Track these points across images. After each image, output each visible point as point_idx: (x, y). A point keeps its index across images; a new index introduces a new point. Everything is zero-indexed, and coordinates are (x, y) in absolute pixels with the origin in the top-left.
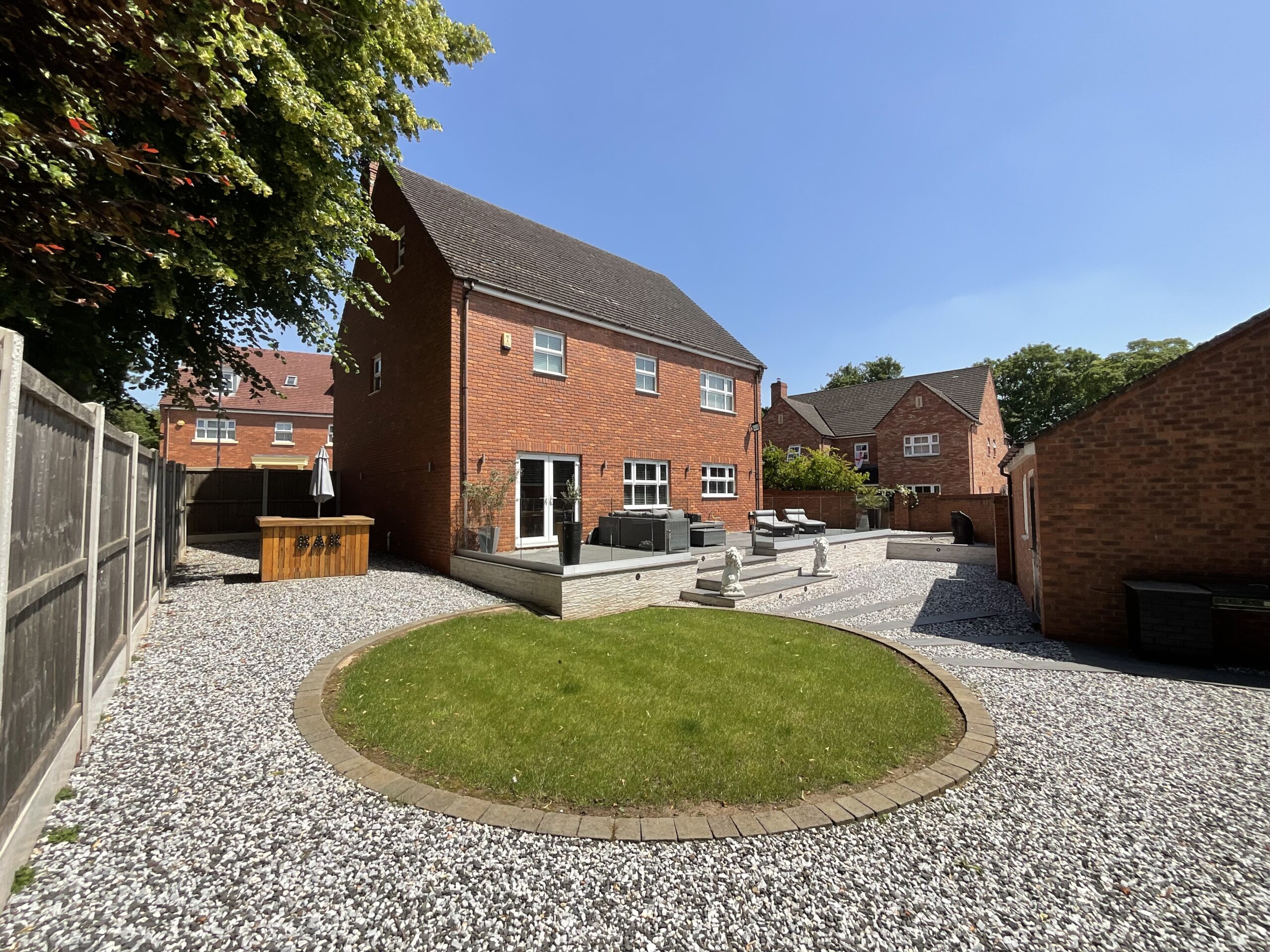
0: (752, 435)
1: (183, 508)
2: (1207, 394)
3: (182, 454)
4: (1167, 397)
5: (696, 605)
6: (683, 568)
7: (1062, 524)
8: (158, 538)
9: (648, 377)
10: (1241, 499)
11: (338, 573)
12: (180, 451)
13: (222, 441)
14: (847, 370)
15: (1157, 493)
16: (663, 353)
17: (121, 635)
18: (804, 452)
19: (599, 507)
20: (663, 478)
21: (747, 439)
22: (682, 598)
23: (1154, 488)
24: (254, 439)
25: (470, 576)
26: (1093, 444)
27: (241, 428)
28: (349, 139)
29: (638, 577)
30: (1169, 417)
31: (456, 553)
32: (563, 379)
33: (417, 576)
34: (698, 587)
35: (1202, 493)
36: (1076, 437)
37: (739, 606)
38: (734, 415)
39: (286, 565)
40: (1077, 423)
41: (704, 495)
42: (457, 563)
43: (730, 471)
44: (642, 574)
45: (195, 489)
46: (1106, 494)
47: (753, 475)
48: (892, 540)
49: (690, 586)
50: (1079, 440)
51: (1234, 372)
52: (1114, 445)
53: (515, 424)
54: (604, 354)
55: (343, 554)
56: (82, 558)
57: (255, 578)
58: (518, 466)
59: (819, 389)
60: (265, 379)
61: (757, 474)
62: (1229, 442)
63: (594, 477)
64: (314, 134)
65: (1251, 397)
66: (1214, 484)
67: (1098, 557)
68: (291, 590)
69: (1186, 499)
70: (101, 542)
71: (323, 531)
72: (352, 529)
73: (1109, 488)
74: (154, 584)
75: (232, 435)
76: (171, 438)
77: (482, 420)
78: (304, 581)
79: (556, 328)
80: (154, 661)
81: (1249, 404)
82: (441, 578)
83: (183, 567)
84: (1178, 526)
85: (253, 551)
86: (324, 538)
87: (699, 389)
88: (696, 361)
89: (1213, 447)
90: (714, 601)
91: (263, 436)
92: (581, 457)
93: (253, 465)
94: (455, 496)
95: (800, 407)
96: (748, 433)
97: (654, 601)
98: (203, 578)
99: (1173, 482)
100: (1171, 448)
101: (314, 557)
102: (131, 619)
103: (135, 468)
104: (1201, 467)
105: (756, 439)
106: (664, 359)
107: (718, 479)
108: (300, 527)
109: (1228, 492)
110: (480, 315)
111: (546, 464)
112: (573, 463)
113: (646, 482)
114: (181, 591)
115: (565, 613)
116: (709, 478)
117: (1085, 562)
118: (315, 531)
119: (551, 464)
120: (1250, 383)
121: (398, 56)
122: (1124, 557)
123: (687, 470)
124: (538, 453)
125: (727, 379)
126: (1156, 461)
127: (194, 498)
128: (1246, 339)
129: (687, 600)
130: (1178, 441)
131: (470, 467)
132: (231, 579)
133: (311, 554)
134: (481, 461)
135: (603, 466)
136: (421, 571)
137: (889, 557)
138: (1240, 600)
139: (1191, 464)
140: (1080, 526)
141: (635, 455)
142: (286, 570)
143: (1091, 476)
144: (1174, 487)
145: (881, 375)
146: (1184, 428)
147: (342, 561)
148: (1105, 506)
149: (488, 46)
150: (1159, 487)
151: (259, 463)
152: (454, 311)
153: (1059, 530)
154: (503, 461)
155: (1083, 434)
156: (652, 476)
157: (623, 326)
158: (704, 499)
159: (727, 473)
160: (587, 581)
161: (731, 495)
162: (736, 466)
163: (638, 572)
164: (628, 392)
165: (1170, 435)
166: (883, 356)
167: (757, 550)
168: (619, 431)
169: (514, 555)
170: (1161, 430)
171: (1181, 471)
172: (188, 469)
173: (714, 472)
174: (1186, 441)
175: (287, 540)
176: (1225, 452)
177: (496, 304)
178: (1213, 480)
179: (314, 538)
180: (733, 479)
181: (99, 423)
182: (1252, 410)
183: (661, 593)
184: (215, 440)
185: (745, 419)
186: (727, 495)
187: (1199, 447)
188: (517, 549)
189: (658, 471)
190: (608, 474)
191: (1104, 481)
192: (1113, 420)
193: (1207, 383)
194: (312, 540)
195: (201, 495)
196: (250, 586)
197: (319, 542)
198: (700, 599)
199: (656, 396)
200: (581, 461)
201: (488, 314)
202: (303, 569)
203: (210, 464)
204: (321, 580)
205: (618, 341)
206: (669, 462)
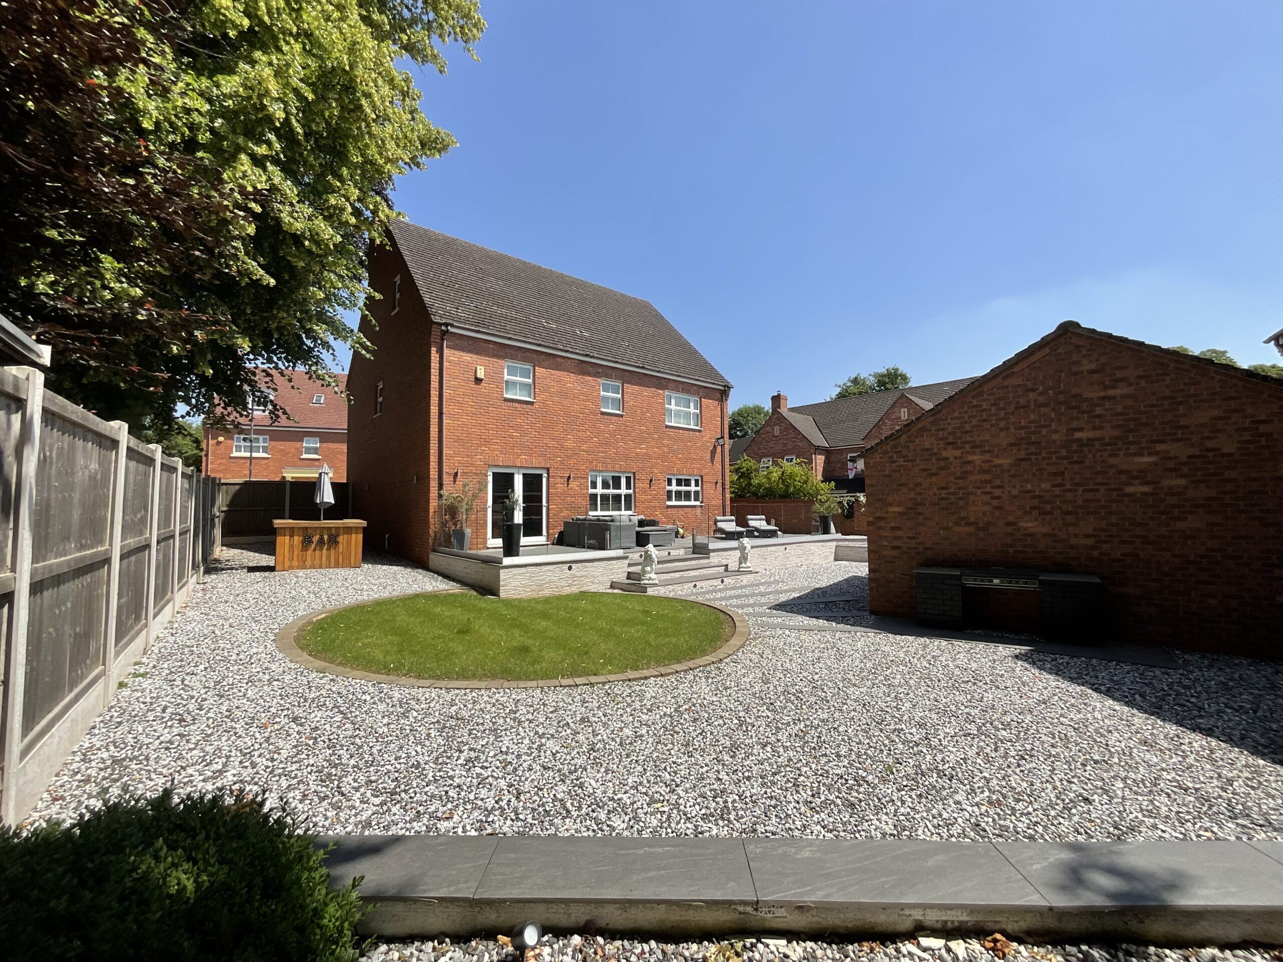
0: (719, 449)
1: (218, 514)
2: (975, 422)
3: (222, 467)
4: (949, 424)
5: (620, 592)
6: (614, 562)
7: (882, 524)
8: (196, 535)
9: (613, 399)
10: (995, 503)
11: (337, 566)
12: (220, 464)
13: (255, 455)
14: (855, 381)
15: (943, 499)
16: (628, 377)
17: (169, 594)
18: (775, 463)
19: (565, 513)
20: (628, 487)
21: (713, 453)
22: (612, 587)
23: (940, 494)
24: (284, 453)
25: (441, 569)
26: (902, 460)
27: (274, 443)
28: (331, 239)
29: (570, 568)
30: (951, 440)
31: (434, 551)
32: (532, 403)
33: (402, 568)
34: (628, 578)
35: (972, 498)
36: (891, 454)
37: (650, 592)
38: (700, 431)
39: (295, 558)
40: (891, 443)
41: (669, 503)
42: (435, 559)
43: (697, 481)
44: (574, 566)
45: (229, 498)
46: (910, 499)
47: (719, 485)
48: (840, 543)
49: (621, 577)
50: (892, 457)
51: (992, 405)
52: (915, 460)
53: (487, 442)
54: (571, 381)
55: (341, 550)
56: (148, 535)
57: (271, 569)
58: (490, 479)
59: (828, 400)
60: (281, 409)
61: (723, 484)
62: (988, 458)
63: (560, 487)
64: (306, 238)
65: (1002, 424)
66: (979, 492)
67: (904, 549)
68: (297, 577)
69: (961, 503)
70: (159, 529)
71: (325, 532)
72: (348, 530)
73: (912, 495)
74: (193, 568)
75: (265, 450)
76: (212, 452)
77: (458, 440)
78: (309, 571)
79: (525, 360)
80: (190, 614)
81: (1001, 430)
82: (420, 571)
83: (217, 561)
84: (956, 524)
85: (270, 549)
86: (326, 537)
87: (664, 409)
88: (661, 383)
89: (978, 463)
90: (633, 588)
91: (293, 450)
92: (548, 469)
93: (284, 477)
94: (433, 504)
95: (798, 421)
96: (715, 447)
97: (584, 589)
98: (232, 569)
99: (952, 490)
100: (951, 463)
101: (317, 552)
102: (176, 587)
103: (179, 481)
104: (971, 478)
105: (723, 452)
106: (629, 382)
107: (683, 488)
108: (306, 528)
109: (987, 498)
110: (457, 352)
111: (516, 476)
112: (540, 476)
113: (611, 491)
114: (214, 577)
115: (503, 594)
116: (674, 488)
117: (896, 553)
118: (318, 531)
119: (521, 477)
120: (1002, 413)
121: (375, 164)
122: (921, 549)
123: (651, 480)
124: (509, 467)
125: (693, 399)
126: (942, 473)
127: (228, 506)
128: (999, 379)
129: (615, 588)
130: (956, 458)
131: (447, 479)
132: (252, 569)
133: (315, 550)
134: (456, 474)
135: (569, 478)
136: (406, 566)
137: (836, 560)
138: (979, 579)
139: (964, 476)
140: (893, 524)
141: (600, 468)
142: (295, 563)
143: (900, 485)
144: (953, 494)
145: (888, 386)
146: (959, 448)
147: (340, 555)
148: (909, 508)
149: (453, 141)
150: (943, 494)
151: (290, 475)
152: (434, 350)
153: (880, 528)
154: (476, 474)
155: (896, 452)
156: (617, 485)
157: (587, 355)
158: (669, 507)
159: (693, 483)
160: (523, 570)
161: (698, 503)
162: (702, 477)
163: (570, 564)
164: (593, 413)
165: (950, 453)
166: (890, 366)
167: (697, 550)
168: (584, 447)
169: (483, 552)
170: (945, 449)
171: (957, 481)
172: (223, 481)
173: (679, 482)
174: (961, 458)
175: (296, 538)
176: (986, 466)
177: (470, 343)
178: (978, 488)
179: (318, 537)
180: (699, 488)
181: (159, 457)
182: (1002, 434)
183: (593, 582)
184: (248, 455)
185: (711, 434)
186: (693, 503)
187: (968, 463)
188: (488, 548)
189: (623, 481)
190: (574, 484)
191: (910, 490)
192: (915, 441)
193: (975, 413)
194: (316, 539)
195: (235, 503)
196: (267, 574)
197: (321, 542)
198: (624, 587)
199: (622, 416)
200: (548, 474)
201: (463, 351)
202: (308, 563)
203: (245, 476)
204: (323, 571)
205: (584, 368)
206: (634, 473)
